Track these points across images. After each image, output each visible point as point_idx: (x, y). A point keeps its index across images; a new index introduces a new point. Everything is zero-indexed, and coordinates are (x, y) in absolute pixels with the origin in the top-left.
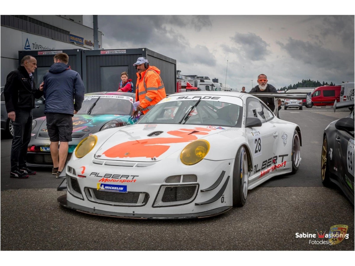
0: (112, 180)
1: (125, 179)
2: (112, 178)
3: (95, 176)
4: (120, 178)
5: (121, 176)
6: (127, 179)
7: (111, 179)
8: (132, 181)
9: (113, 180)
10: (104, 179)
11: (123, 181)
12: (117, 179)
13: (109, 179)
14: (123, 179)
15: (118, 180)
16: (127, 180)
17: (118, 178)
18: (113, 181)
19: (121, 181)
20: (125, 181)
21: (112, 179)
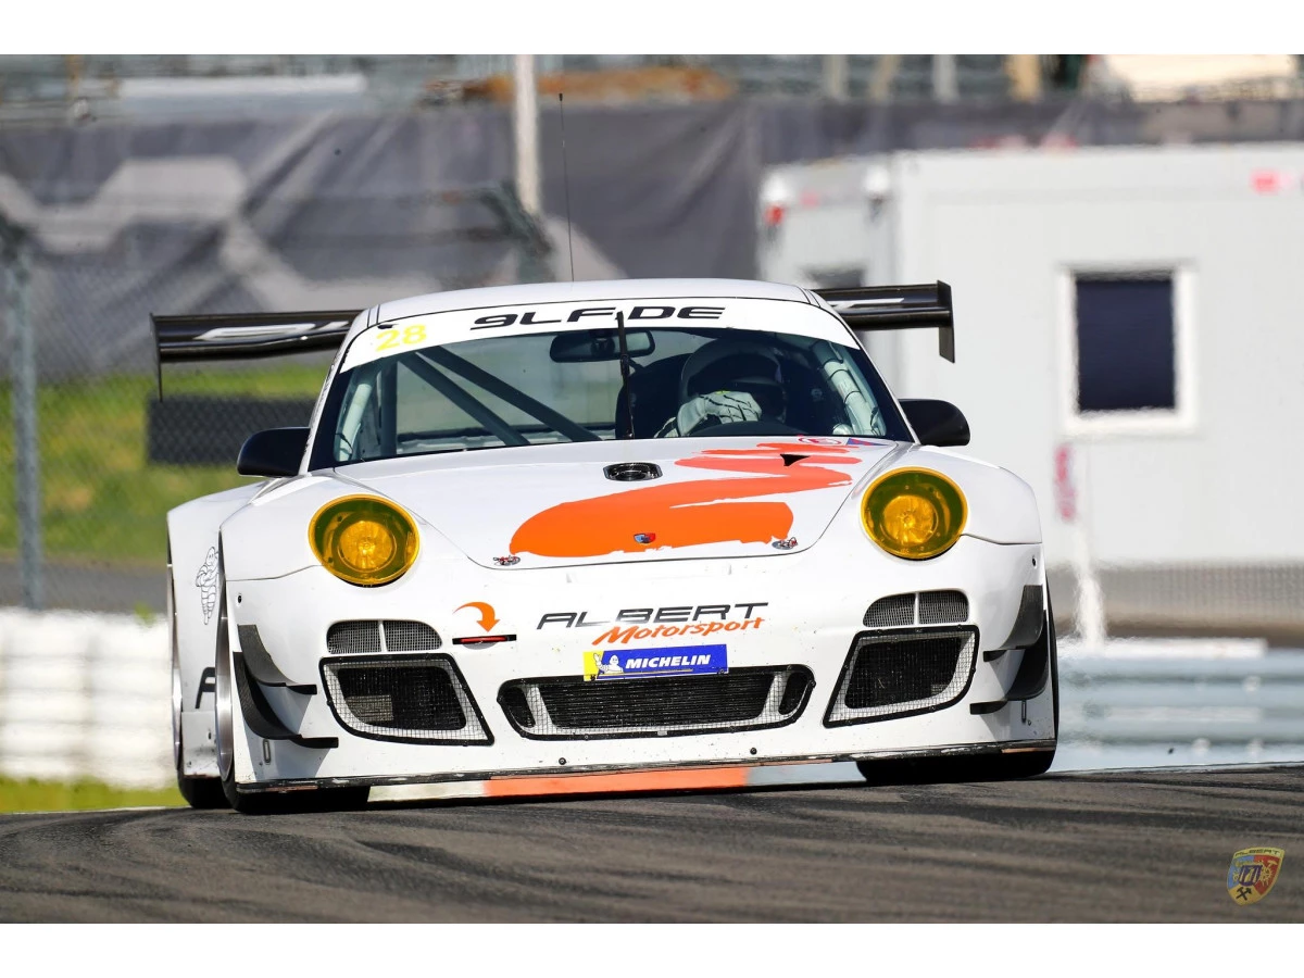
0: (658, 630)
1: (717, 618)
2: (657, 619)
3: (569, 626)
4: (691, 617)
5: (693, 612)
6: (723, 617)
7: (652, 625)
8: (746, 623)
9: (662, 627)
10: (620, 632)
11: (706, 628)
12: (681, 625)
13: (642, 626)
14: (704, 619)
15: (687, 627)
16: (725, 622)
17: (686, 619)
18: (665, 634)
19: (702, 630)
20: (716, 627)
21: (658, 625)
